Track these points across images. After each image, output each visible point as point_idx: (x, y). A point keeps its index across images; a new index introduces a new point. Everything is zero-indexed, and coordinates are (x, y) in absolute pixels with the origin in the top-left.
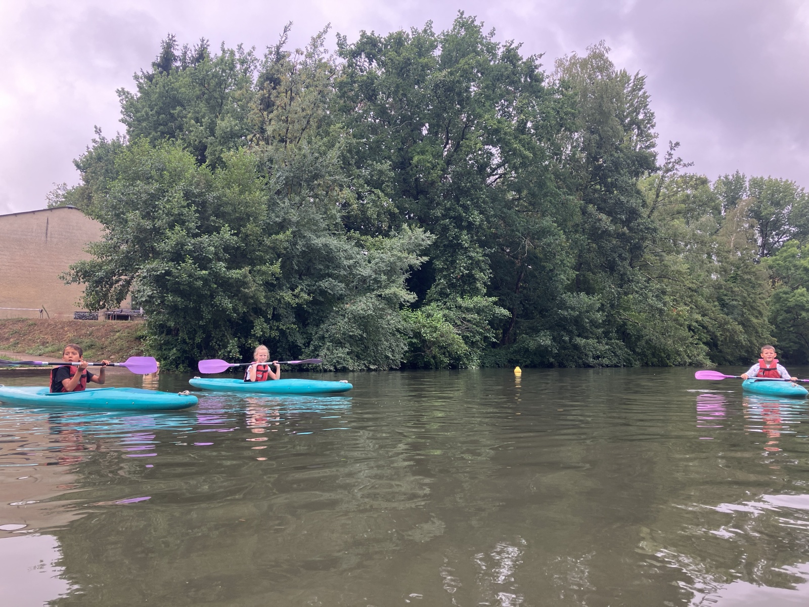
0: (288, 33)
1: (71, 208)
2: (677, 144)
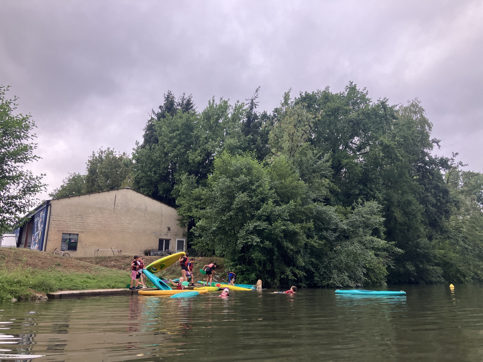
0: (258, 92)
1: (128, 189)
2: (457, 154)
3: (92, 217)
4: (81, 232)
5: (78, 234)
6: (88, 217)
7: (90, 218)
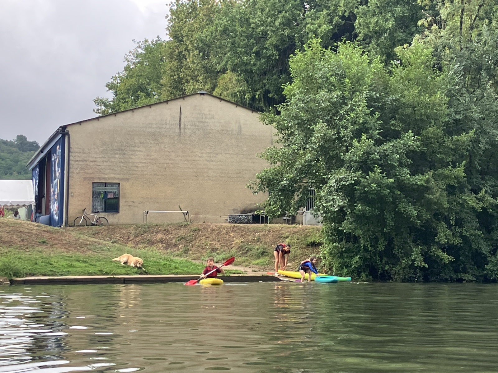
1: (203, 94)
3: (140, 151)
4: (122, 179)
5: (119, 184)
6: (134, 153)
7: (137, 153)
